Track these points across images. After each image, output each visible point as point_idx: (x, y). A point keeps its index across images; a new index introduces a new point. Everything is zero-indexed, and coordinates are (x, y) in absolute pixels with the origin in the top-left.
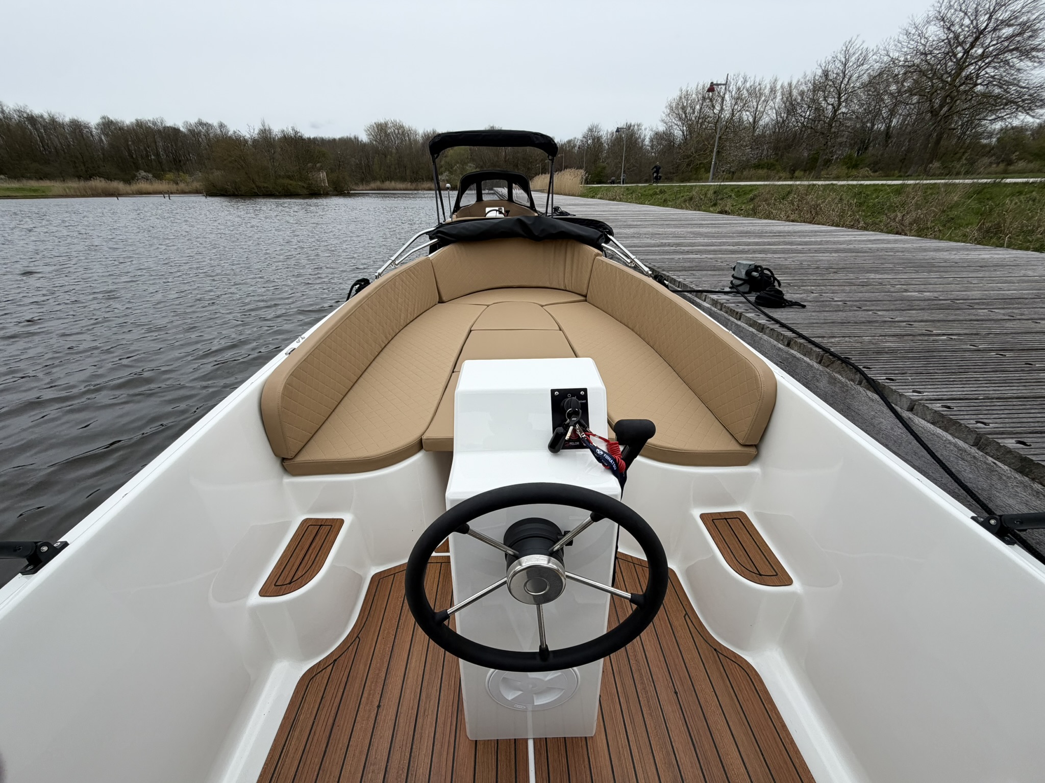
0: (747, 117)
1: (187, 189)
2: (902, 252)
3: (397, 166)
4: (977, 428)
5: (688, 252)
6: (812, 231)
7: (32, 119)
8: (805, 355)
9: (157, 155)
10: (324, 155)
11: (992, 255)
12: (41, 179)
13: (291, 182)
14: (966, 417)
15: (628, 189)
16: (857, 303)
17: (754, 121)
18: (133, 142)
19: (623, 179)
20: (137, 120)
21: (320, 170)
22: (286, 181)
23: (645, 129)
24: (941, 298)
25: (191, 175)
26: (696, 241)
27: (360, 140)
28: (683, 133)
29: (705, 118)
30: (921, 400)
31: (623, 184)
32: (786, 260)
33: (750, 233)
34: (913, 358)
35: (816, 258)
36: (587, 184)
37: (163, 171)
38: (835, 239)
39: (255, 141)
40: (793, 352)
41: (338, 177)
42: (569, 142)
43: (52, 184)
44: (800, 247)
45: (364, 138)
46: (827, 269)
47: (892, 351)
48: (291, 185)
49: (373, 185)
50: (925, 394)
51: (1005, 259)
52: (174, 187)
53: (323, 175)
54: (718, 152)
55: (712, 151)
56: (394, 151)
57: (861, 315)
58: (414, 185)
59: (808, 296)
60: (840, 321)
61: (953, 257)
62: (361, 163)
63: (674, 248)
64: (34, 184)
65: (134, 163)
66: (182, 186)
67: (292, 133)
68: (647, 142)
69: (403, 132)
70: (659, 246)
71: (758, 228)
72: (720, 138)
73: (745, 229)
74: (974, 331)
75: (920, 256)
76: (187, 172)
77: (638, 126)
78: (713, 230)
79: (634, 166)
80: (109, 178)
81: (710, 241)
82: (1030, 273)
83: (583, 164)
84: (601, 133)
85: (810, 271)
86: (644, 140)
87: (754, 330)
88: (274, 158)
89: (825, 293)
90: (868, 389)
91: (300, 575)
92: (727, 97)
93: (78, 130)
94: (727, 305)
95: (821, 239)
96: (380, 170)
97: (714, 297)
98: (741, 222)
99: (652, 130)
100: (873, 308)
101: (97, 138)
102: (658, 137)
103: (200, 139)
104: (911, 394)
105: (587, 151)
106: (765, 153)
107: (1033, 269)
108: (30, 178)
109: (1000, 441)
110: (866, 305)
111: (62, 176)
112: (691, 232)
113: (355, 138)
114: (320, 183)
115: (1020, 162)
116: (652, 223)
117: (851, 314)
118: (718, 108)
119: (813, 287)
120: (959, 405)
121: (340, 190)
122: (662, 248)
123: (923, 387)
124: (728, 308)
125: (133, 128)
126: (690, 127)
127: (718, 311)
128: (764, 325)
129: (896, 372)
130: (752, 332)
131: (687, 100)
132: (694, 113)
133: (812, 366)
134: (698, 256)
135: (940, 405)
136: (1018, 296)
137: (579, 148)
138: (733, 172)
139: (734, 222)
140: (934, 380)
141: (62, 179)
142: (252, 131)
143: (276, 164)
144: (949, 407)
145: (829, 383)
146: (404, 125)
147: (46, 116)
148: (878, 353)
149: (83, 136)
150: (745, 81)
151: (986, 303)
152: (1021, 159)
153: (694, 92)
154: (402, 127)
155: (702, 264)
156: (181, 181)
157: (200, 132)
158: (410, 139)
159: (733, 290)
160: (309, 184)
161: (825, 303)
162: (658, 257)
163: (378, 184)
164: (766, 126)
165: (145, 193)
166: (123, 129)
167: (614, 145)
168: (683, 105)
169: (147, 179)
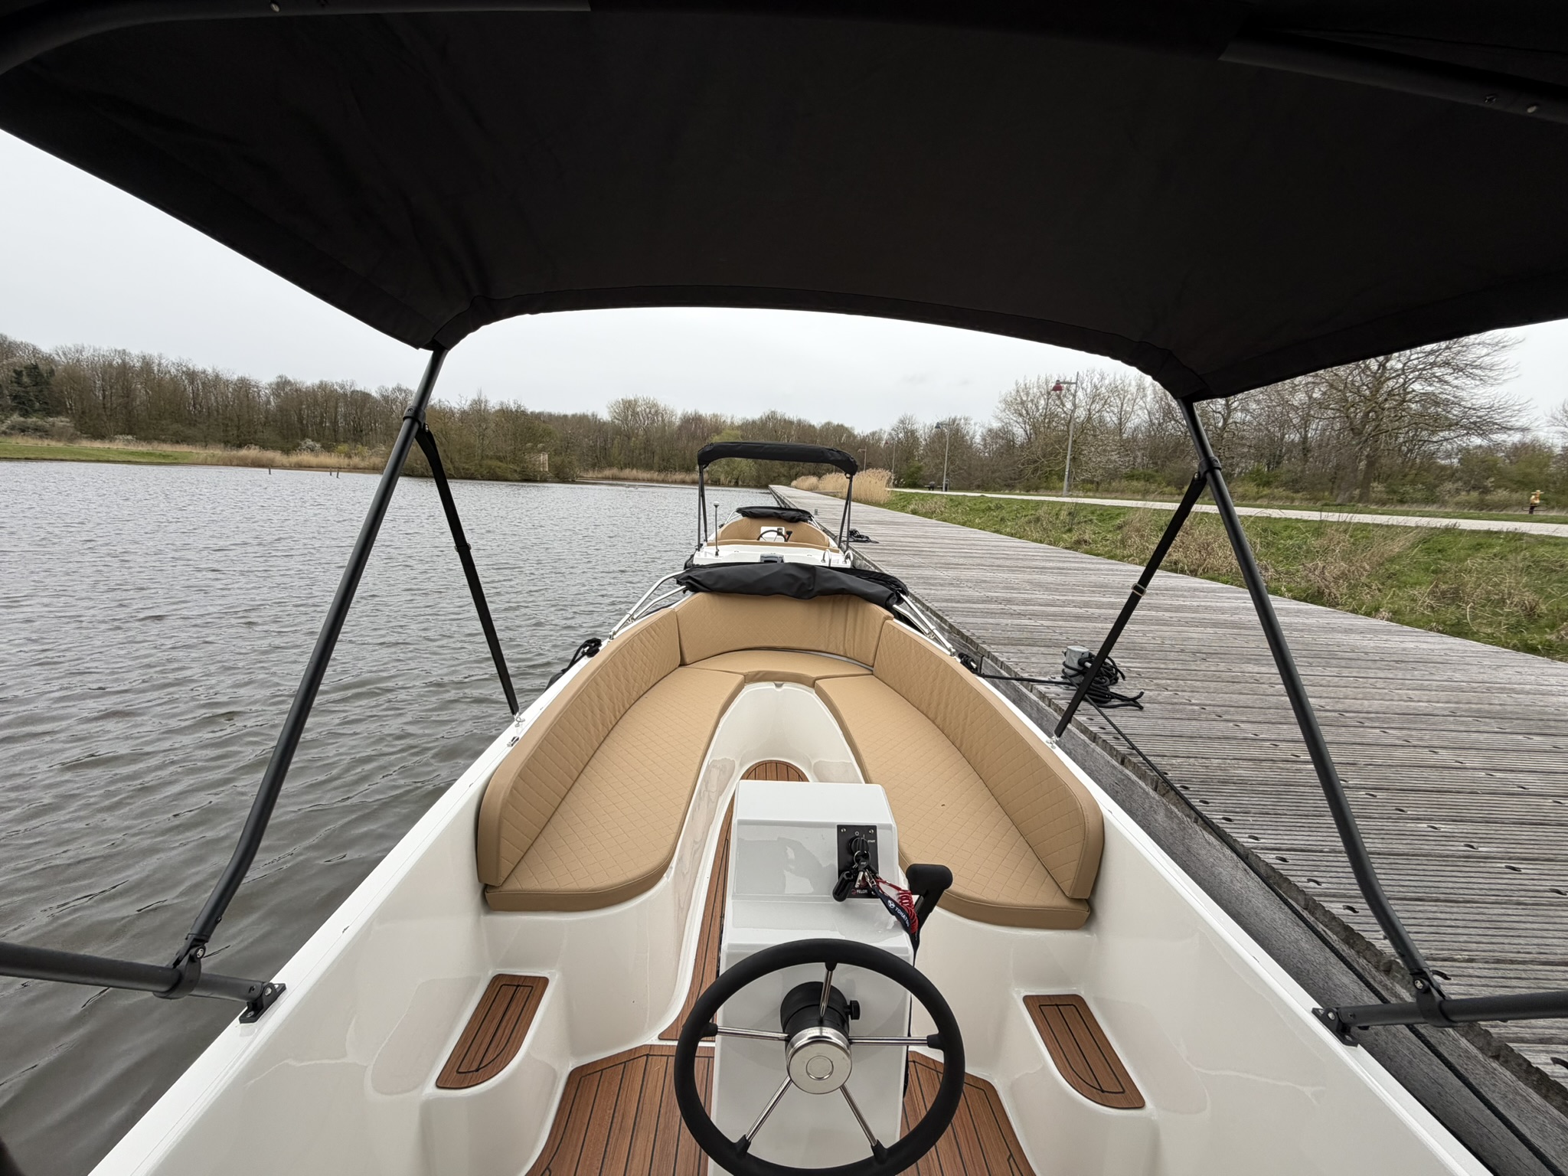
0: (1111, 419)
1: (362, 464)
2: (1302, 631)
3: (642, 451)
4: (1306, 888)
5: (1019, 614)
6: (1190, 589)
7: (192, 375)
8: (1140, 778)
9: (335, 422)
10: (550, 434)
11: (1418, 644)
12: (177, 442)
13: (501, 464)
14: (1299, 873)
15: (951, 499)
16: (1218, 709)
17: (1120, 424)
18: (308, 407)
19: (946, 485)
20: (321, 382)
21: (540, 451)
22: (495, 463)
23: (975, 424)
24: (1328, 708)
25: (372, 447)
26: (1033, 596)
27: (598, 417)
28: (1026, 431)
29: (1053, 416)
30: (1255, 849)
31: (946, 490)
32: (1144, 635)
33: (1106, 587)
34: (1263, 792)
35: (1185, 635)
36: (896, 486)
37: (336, 441)
38: (1218, 604)
39: (463, 413)
40: (1127, 772)
41: (563, 461)
42: (873, 434)
43: (189, 450)
44: (1167, 614)
45: (605, 415)
46: (1194, 653)
47: (1243, 782)
48: (499, 468)
49: (607, 472)
50: (1262, 841)
51: (1433, 650)
52: (344, 461)
53: (544, 458)
54: (1074, 459)
55: (1065, 457)
56: (641, 432)
57: (1221, 728)
58: (662, 476)
59: (1159, 694)
60: (1189, 734)
61: (1365, 643)
62: (595, 445)
63: (1002, 606)
64: (167, 448)
65: (302, 430)
66: (356, 460)
67: (513, 407)
68: (978, 439)
69: (656, 412)
70: (984, 602)
71: (1117, 579)
72: (1074, 442)
73: (1101, 579)
74: (1351, 760)
75: (1323, 638)
76: (367, 444)
77: (966, 419)
78: (1060, 579)
79: (961, 469)
80: (264, 446)
81: (1051, 597)
82: (1458, 676)
83: (891, 461)
84: (915, 427)
85: (1173, 655)
86: (973, 438)
87: (1086, 738)
88: (484, 435)
89: (1183, 691)
90: (1204, 829)
91: (491, 1059)
92: (1080, 394)
93: (244, 389)
94: (1056, 701)
95: (1198, 604)
96: (620, 454)
97: (1042, 688)
98: (1098, 566)
99: (983, 426)
100: (1235, 718)
101: (264, 399)
102: (994, 435)
103: (394, 407)
104: (1245, 840)
105: (897, 446)
106: (1139, 460)
107: (1464, 670)
108: (164, 441)
109: (1325, 904)
110: (1227, 712)
111: (205, 441)
112: (1030, 582)
113: (593, 415)
114: (539, 467)
115: (1499, 491)
116: (978, 561)
117: (1205, 724)
118: (1069, 405)
119: (1168, 681)
120: (1297, 857)
121: (562, 475)
122: (987, 606)
123: (1262, 832)
124: (1057, 705)
125: (314, 390)
126: (1034, 427)
127: (1047, 708)
128: (1096, 734)
129: (1238, 810)
130: (1083, 740)
131: (1028, 394)
132: (1038, 410)
133: (1147, 794)
134: (1032, 622)
135: (1274, 856)
136: (1427, 711)
137: (886, 443)
138: (1098, 483)
139: (1089, 566)
140: (1278, 824)
141: (204, 444)
142: (463, 402)
143: (486, 442)
144: (1284, 860)
145: (1167, 816)
146: (659, 403)
147: (210, 371)
148: (1225, 782)
149: (247, 396)
150: (1103, 378)
151: (1381, 718)
152: (1500, 487)
153: (1036, 385)
154: (655, 405)
155: (1036, 635)
156: (356, 455)
157: (395, 400)
158: (663, 420)
159: (1065, 681)
160: (523, 467)
161: (1177, 707)
162: (979, 620)
163: (615, 471)
164: (1136, 429)
165: (305, 467)
166: (300, 390)
167: (934, 442)
168: (1021, 399)
169: (312, 450)
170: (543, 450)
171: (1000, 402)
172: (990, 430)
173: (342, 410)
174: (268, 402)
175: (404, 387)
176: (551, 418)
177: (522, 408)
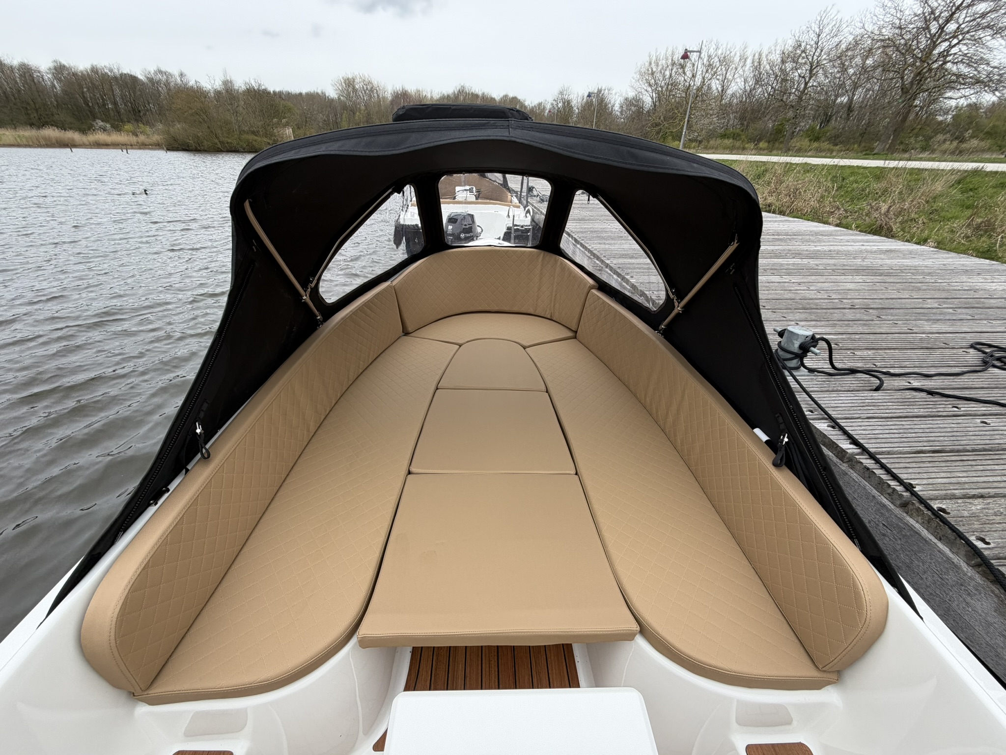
0: (716, 87)
1: (147, 141)
9: (115, 103)
10: (290, 110)
13: (256, 138)
17: (722, 91)
18: (89, 90)
20: (92, 67)
21: (285, 125)
22: (251, 137)
23: (616, 94)
25: (152, 126)
27: (327, 95)
28: (652, 98)
29: (675, 84)
37: (121, 121)
39: (217, 93)
42: (540, 104)
45: (332, 93)
48: (256, 141)
52: (133, 139)
53: (289, 131)
54: (688, 121)
55: (682, 121)
56: (363, 107)
62: (329, 120)
65: (90, 111)
66: (142, 138)
67: (256, 87)
68: (617, 108)
69: (372, 88)
76: (147, 123)
77: (609, 90)
80: (63, 127)
84: (571, 97)
86: (613, 106)
88: (237, 112)
93: (28, 74)
99: (621, 96)
101: (49, 83)
102: (629, 103)
103: (160, 89)
105: (557, 114)
106: (731, 122)
111: (13, 123)
113: (322, 93)
115: (973, 140)
118: (689, 74)
125: (88, 74)
126: (659, 95)
131: (657, 65)
132: (664, 79)
137: (550, 112)
141: (13, 126)
142: (215, 83)
143: (240, 119)
146: (373, 81)
149: (34, 81)
153: (664, 57)
154: (370, 83)
156: (141, 133)
157: (159, 81)
158: (378, 96)
160: (274, 140)
164: (733, 95)
165: (103, 145)
166: (76, 74)
167: (585, 110)
168: (652, 70)
169: (105, 130)
170: (287, 125)
171: (636, 73)
172: (626, 99)
173: (117, 92)
174: (54, 86)
175: (163, 69)
176: (289, 96)
177: (263, 87)
